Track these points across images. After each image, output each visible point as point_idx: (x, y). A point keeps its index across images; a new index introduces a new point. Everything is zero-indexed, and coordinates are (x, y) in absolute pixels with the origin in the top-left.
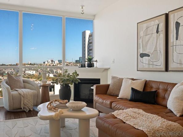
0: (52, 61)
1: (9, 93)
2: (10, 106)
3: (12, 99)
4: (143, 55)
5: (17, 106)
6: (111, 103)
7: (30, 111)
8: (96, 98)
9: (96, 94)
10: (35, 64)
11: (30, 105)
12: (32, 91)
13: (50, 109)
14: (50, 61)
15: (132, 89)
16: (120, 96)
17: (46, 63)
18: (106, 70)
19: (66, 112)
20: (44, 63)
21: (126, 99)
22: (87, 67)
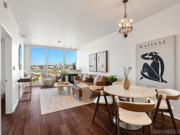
0: (60, 64)
1: (43, 80)
2: (43, 84)
3: (44, 82)
4: (91, 66)
5: (46, 84)
6: (79, 82)
7: (51, 86)
8: (75, 81)
9: (75, 79)
10: (51, 66)
11: (51, 84)
12: (52, 79)
13: (58, 84)
14: (59, 64)
15: (86, 78)
16: (83, 80)
17: (57, 65)
18: (80, 71)
19: (63, 85)
20: (56, 65)
21: (84, 81)
22: (73, 70)
